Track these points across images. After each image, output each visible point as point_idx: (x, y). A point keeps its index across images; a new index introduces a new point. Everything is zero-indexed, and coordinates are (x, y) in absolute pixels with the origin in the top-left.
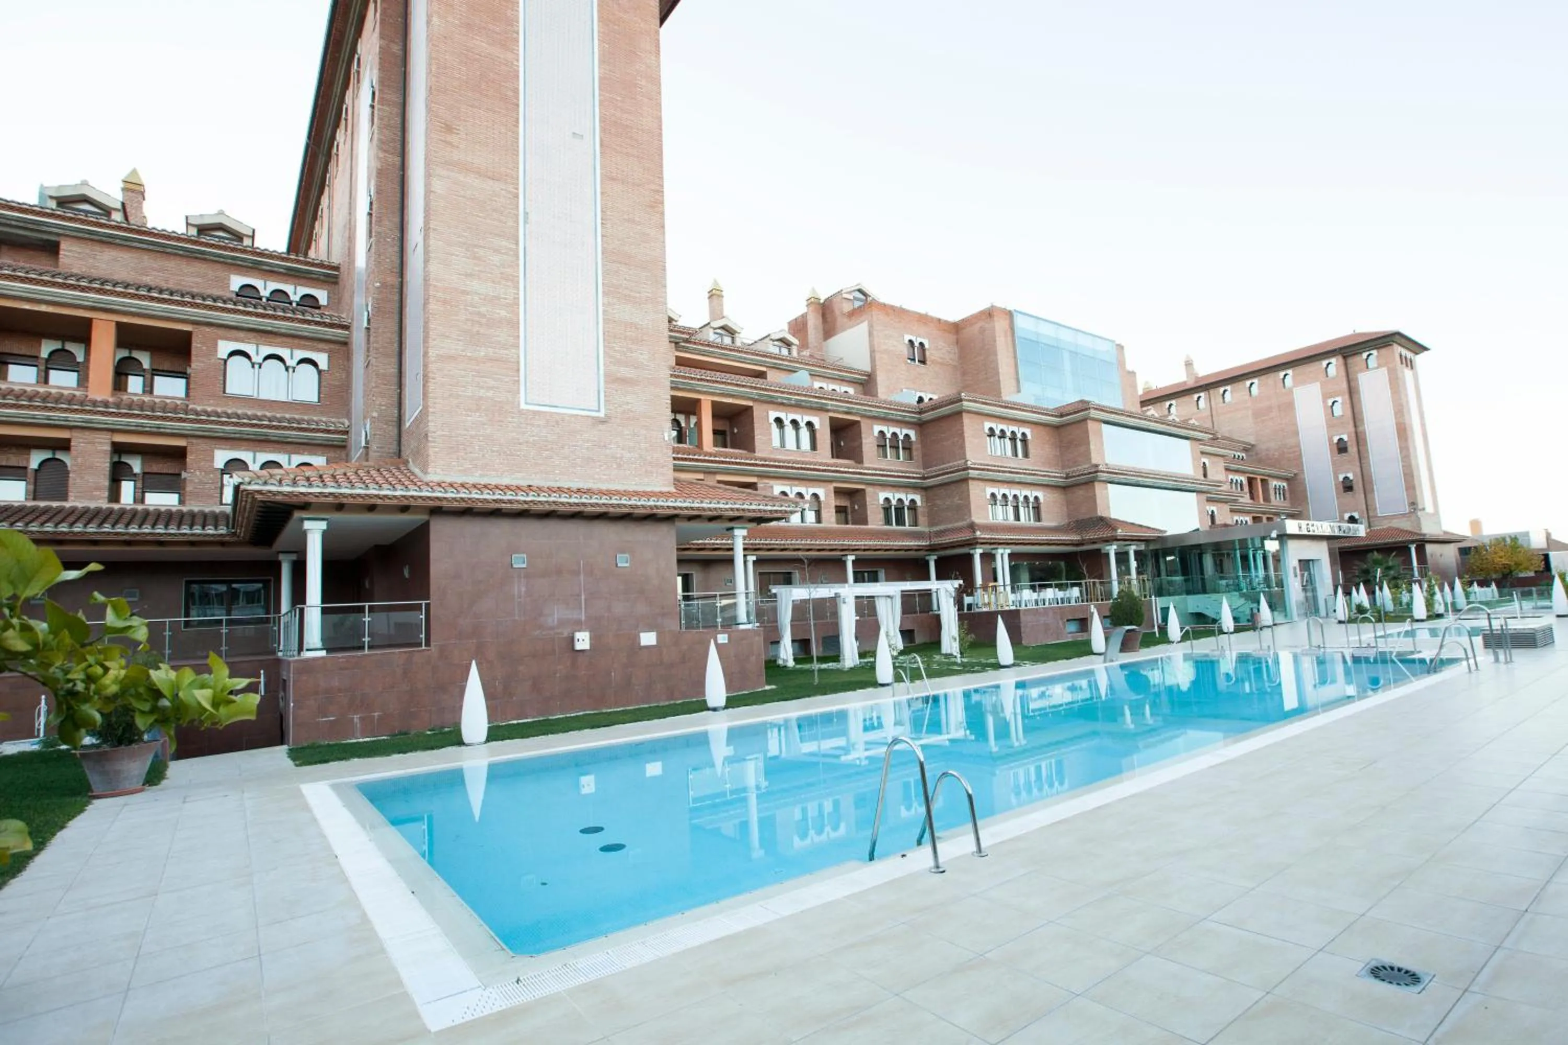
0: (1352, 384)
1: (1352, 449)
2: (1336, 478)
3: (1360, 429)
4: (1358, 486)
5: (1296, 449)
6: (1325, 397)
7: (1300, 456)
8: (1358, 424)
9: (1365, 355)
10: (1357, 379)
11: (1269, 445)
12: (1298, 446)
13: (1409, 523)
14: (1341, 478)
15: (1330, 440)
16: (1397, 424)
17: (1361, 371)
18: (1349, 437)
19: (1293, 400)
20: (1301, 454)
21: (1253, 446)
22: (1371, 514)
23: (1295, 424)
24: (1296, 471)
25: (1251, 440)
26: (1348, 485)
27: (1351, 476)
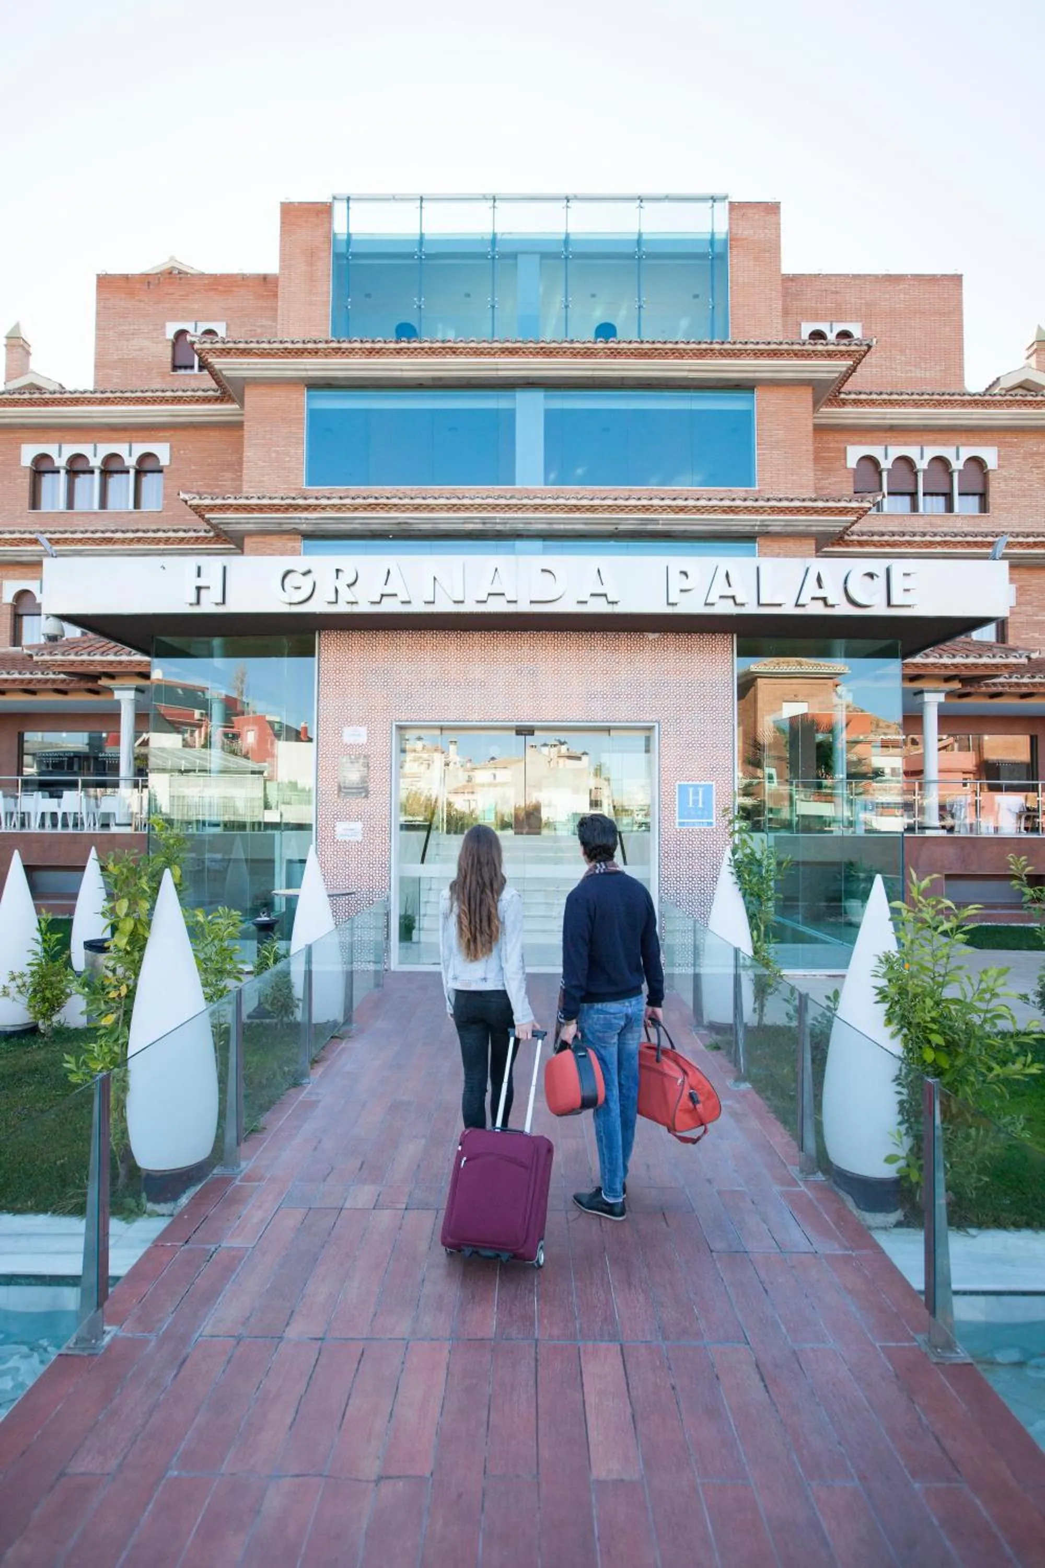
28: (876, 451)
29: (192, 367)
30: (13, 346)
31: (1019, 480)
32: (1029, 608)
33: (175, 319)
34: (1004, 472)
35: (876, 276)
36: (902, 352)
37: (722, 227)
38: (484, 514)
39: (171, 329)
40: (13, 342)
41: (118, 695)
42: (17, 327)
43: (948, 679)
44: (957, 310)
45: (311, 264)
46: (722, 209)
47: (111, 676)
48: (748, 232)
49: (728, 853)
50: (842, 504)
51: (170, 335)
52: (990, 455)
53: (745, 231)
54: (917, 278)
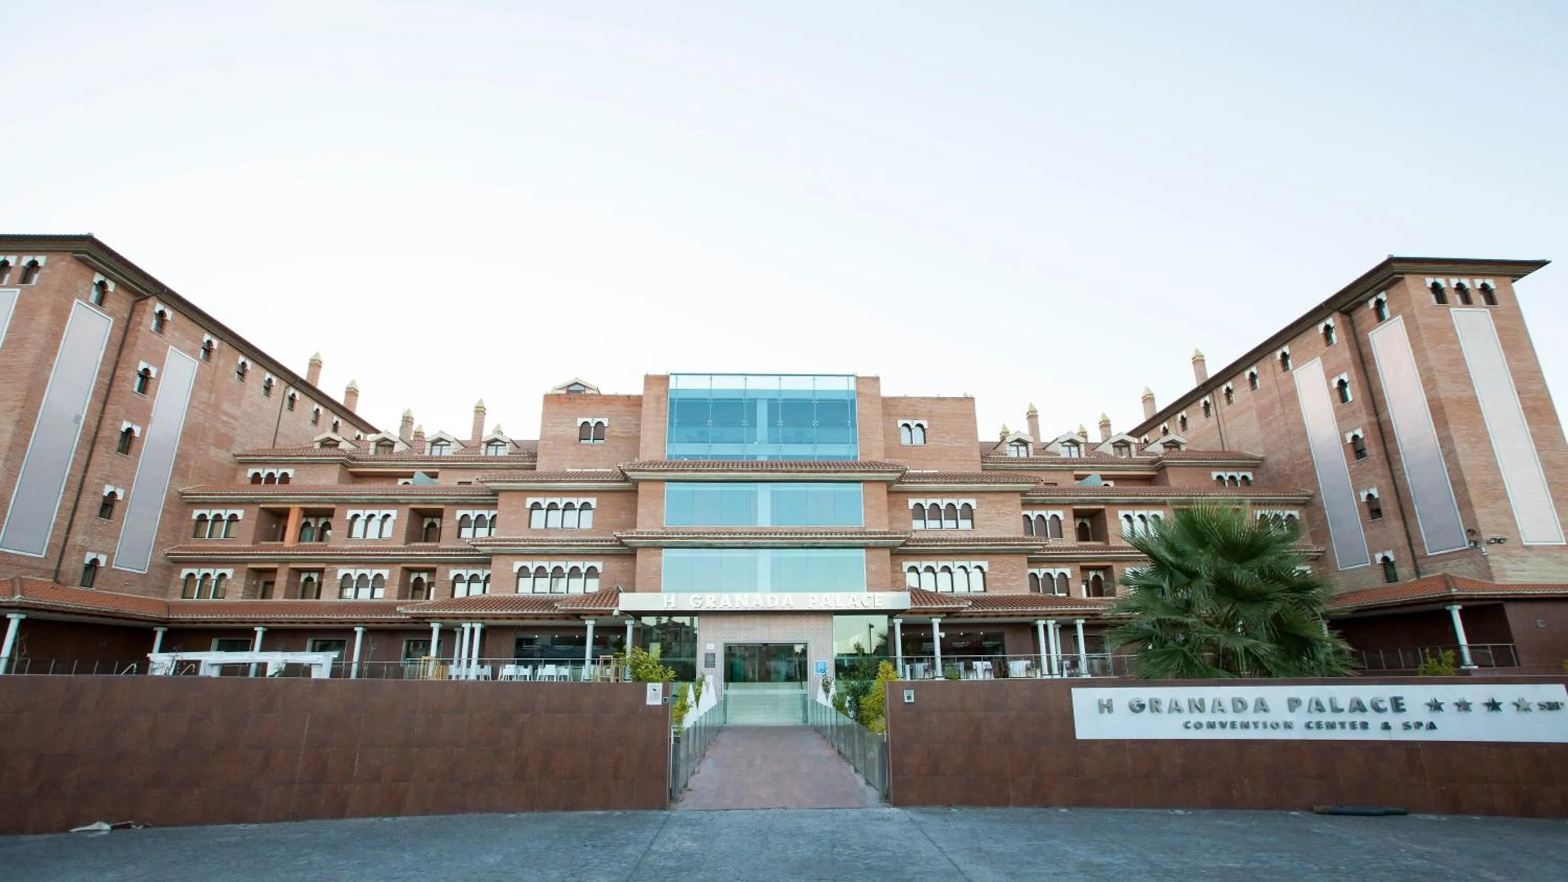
0: (1364, 350)
1: (1372, 450)
2: (1358, 497)
3: (1383, 417)
4: (1389, 507)
5: (1307, 459)
6: (1329, 375)
7: (1313, 468)
8: (1379, 410)
9: (1372, 303)
10: (1367, 342)
11: (1278, 457)
12: (1308, 452)
13: (1471, 568)
14: (1363, 496)
15: (1343, 439)
16: (1428, 401)
17: (1371, 328)
18: (1364, 432)
19: (1295, 387)
20: (1313, 465)
21: (1262, 459)
22: (1418, 552)
23: (1301, 423)
24: (1311, 492)
25: (1258, 453)
26: (1375, 507)
27: (1375, 492)
28: (922, 501)
29: (590, 439)
30: (479, 412)
31: (987, 513)
32: (995, 573)
33: (582, 416)
34: (980, 510)
35: (933, 398)
36: (948, 433)
37: (852, 387)
38: (745, 541)
39: (580, 421)
40: (479, 409)
41: (587, 622)
42: (481, 401)
43: (940, 613)
44: (973, 414)
45: (658, 403)
46: (852, 379)
47: (586, 615)
48: (866, 391)
49: (821, 681)
50: (897, 536)
51: (579, 424)
52: (973, 502)
53: (863, 389)
54: (953, 398)
